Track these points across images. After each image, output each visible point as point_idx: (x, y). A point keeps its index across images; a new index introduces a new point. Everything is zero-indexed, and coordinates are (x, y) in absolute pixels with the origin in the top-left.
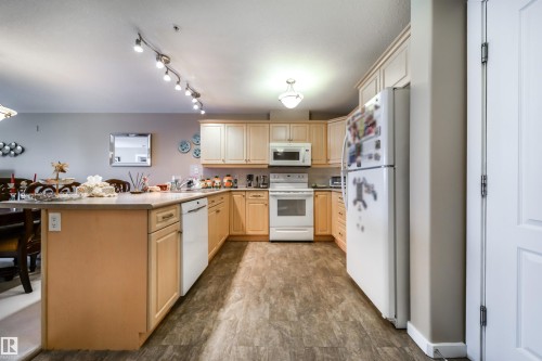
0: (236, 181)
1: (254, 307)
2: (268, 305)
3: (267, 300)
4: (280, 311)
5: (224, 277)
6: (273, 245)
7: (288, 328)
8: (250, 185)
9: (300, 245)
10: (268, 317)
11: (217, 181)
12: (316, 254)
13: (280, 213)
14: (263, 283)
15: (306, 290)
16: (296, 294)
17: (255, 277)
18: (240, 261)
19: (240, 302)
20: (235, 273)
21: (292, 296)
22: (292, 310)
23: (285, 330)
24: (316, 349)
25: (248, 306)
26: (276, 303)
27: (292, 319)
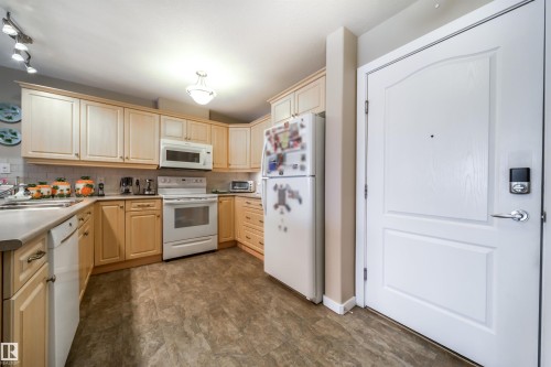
0: (101, 186)
1: (185, 346)
2: (201, 336)
3: (198, 331)
4: (219, 336)
5: (116, 328)
6: (171, 265)
7: (237, 348)
8: (127, 192)
9: (204, 257)
10: (208, 348)
11: (64, 187)
12: (225, 262)
13: (178, 224)
14: (181, 313)
15: (234, 302)
16: (227, 310)
17: (167, 311)
18: (131, 298)
19: (162, 349)
20: (131, 316)
21: (224, 313)
22: (231, 328)
23: (236, 353)
24: (272, 353)
25: (176, 349)
26: (210, 329)
27: (236, 337)
